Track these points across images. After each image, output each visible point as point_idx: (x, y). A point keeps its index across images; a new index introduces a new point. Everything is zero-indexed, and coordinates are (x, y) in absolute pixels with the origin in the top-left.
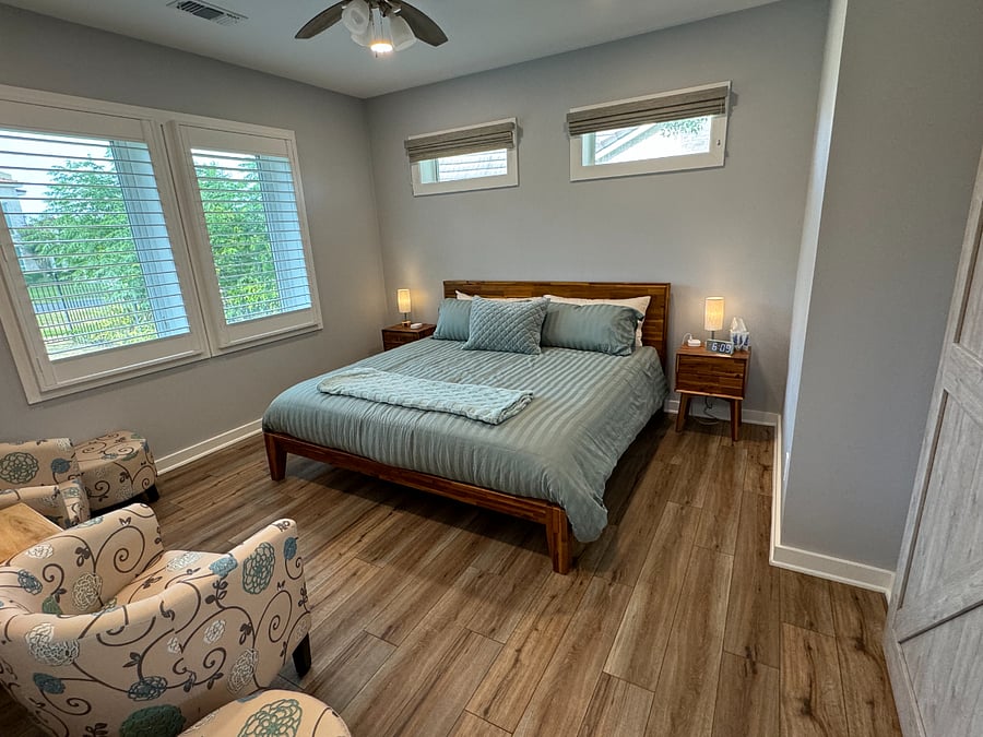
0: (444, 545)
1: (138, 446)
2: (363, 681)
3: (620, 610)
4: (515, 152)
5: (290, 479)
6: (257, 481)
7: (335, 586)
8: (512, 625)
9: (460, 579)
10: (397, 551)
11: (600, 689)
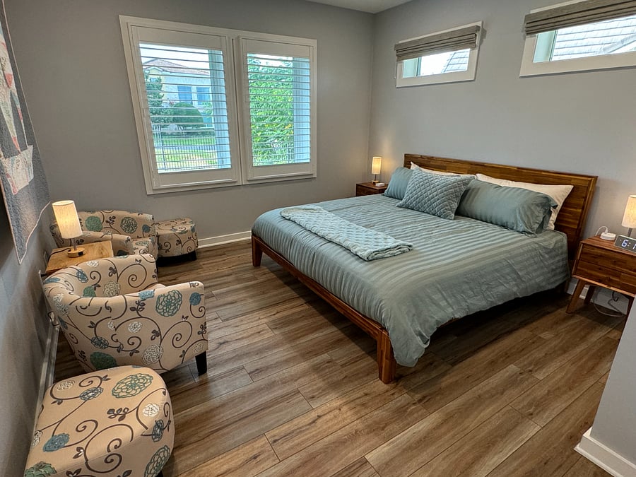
0: (321, 334)
1: (188, 227)
2: (224, 392)
3: (408, 424)
4: (476, 51)
5: (263, 267)
6: (245, 263)
7: (245, 335)
8: (327, 400)
9: (315, 359)
10: (291, 327)
11: (354, 465)
